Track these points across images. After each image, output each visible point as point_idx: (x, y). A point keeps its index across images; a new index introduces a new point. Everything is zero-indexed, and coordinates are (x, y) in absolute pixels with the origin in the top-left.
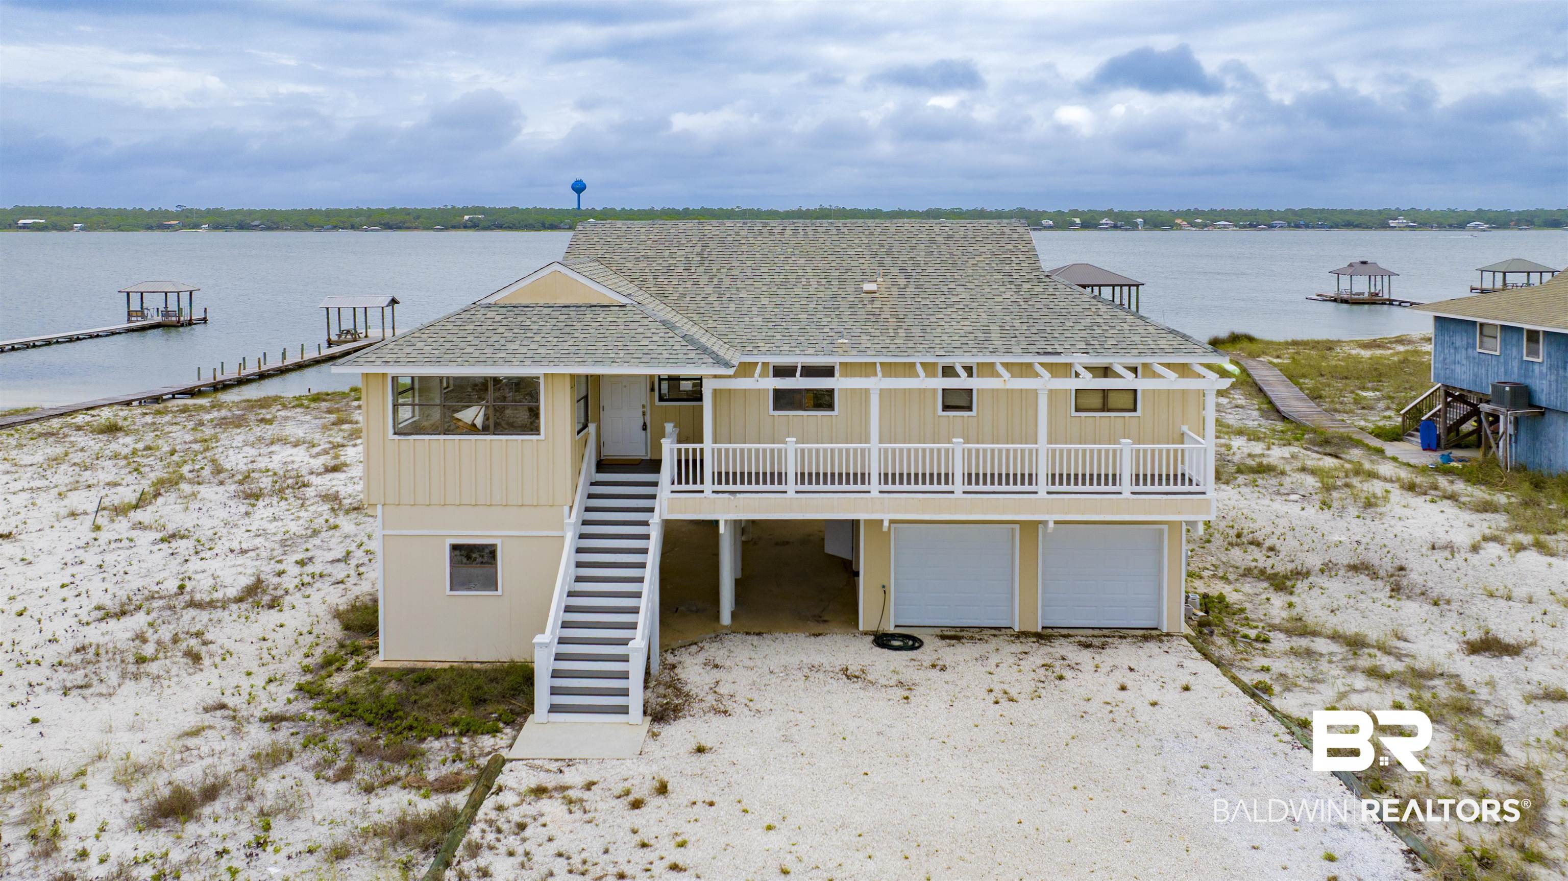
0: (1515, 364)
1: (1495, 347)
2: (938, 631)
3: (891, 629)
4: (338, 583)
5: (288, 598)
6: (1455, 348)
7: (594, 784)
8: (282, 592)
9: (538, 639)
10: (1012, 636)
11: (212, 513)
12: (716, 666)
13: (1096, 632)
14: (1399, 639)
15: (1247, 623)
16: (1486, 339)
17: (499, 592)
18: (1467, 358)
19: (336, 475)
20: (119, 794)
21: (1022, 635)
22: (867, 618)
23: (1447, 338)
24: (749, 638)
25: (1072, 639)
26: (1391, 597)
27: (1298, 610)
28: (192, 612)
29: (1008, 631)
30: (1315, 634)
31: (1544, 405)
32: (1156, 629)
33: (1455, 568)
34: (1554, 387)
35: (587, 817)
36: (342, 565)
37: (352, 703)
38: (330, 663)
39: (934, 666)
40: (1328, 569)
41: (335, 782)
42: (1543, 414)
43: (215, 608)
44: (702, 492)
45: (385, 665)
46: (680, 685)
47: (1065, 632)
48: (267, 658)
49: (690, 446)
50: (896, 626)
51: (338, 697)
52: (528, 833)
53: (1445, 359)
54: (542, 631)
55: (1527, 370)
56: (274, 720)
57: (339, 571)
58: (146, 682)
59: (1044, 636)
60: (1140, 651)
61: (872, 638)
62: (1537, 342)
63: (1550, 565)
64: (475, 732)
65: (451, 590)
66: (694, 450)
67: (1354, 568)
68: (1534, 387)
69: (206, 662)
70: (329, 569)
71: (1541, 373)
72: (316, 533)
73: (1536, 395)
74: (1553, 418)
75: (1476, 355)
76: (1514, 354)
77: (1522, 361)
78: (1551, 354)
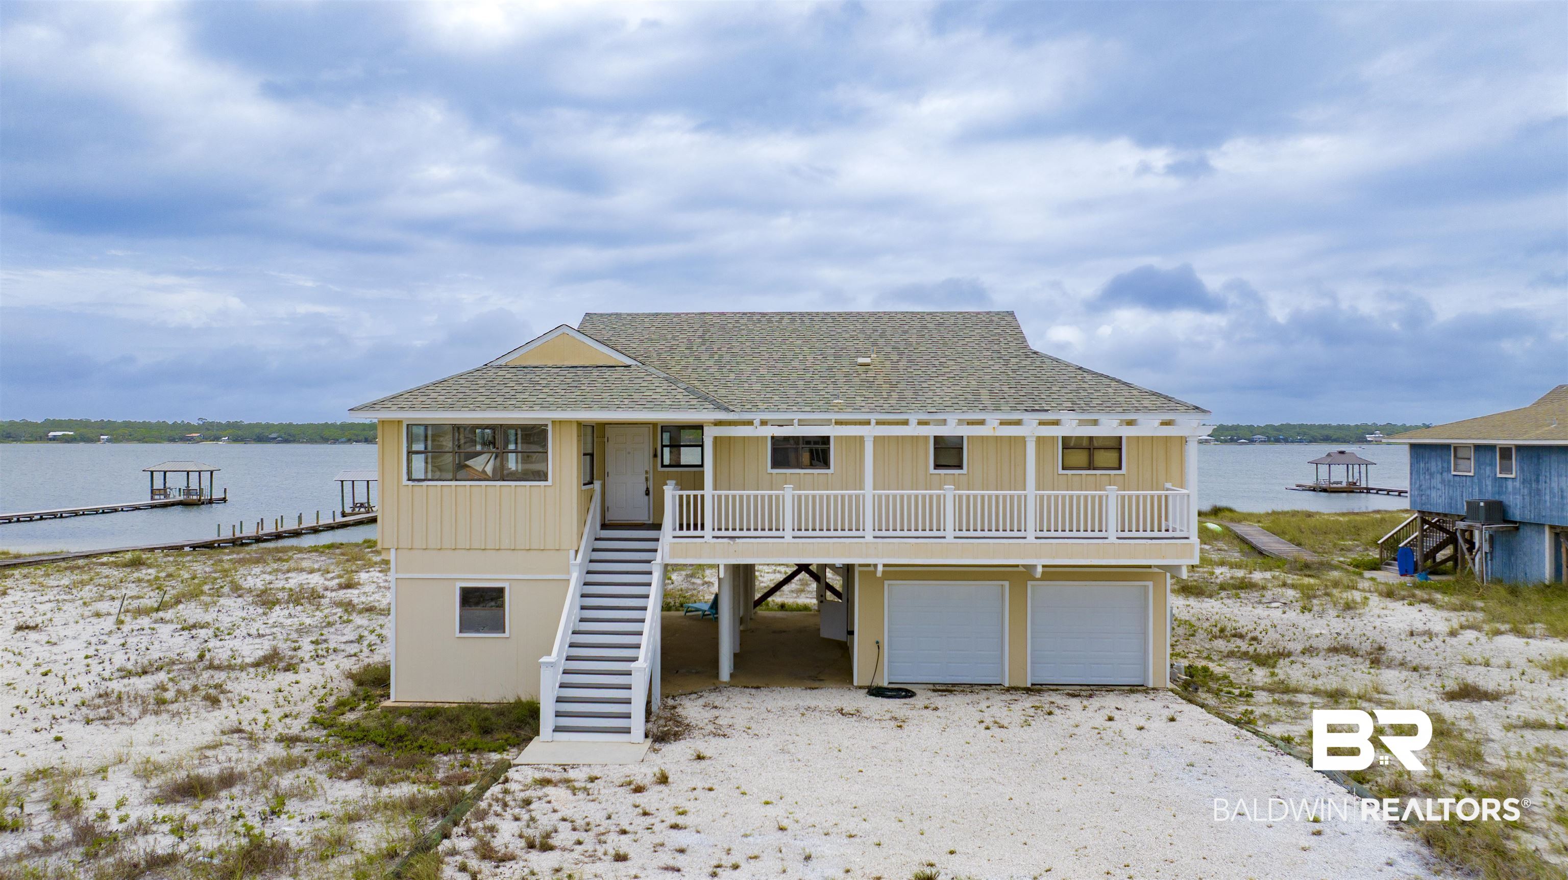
0: (1489, 482)
1: (1468, 469)
2: (931, 687)
3: (885, 685)
4: (351, 656)
5: (302, 665)
6: (1431, 474)
7: (597, 778)
8: (298, 661)
9: (544, 659)
10: (1001, 690)
11: (230, 613)
12: (716, 707)
13: (1084, 688)
14: (1379, 693)
15: (1231, 684)
16: (1460, 461)
17: (507, 634)
18: (1443, 482)
19: (349, 591)
20: (137, 785)
21: (1012, 689)
22: (861, 671)
23: (1422, 465)
24: (747, 691)
26: (1371, 668)
27: (1282, 676)
28: (211, 672)
29: (998, 687)
30: (1296, 691)
31: (1518, 519)
32: (1143, 686)
33: (1433, 647)
35: (590, 797)
36: (356, 645)
37: (364, 731)
38: (342, 705)
39: (926, 708)
40: (1309, 651)
41: (346, 780)
42: (1517, 529)
43: (233, 669)
44: (703, 537)
45: (396, 704)
46: (680, 720)
47: (1053, 688)
48: (281, 701)
49: (692, 493)
50: (890, 683)
51: (350, 728)
52: (532, 807)
53: (1420, 486)
54: (549, 654)
55: (1502, 487)
56: (290, 741)
57: (353, 649)
58: (165, 716)
59: (1034, 689)
60: (1127, 699)
61: (867, 690)
62: (1510, 457)
63: (1527, 643)
64: (482, 750)
65: (460, 632)
66: (695, 497)
67: (1334, 650)
68: (1507, 503)
69: (225, 704)
70: (343, 647)
71: (1514, 487)
72: (330, 624)
73: (1510, 513)
74: (1526, 532)
75: (1451, 478)
76: (1488, 472)
77: (1496, 479)
78: (1522, 470)
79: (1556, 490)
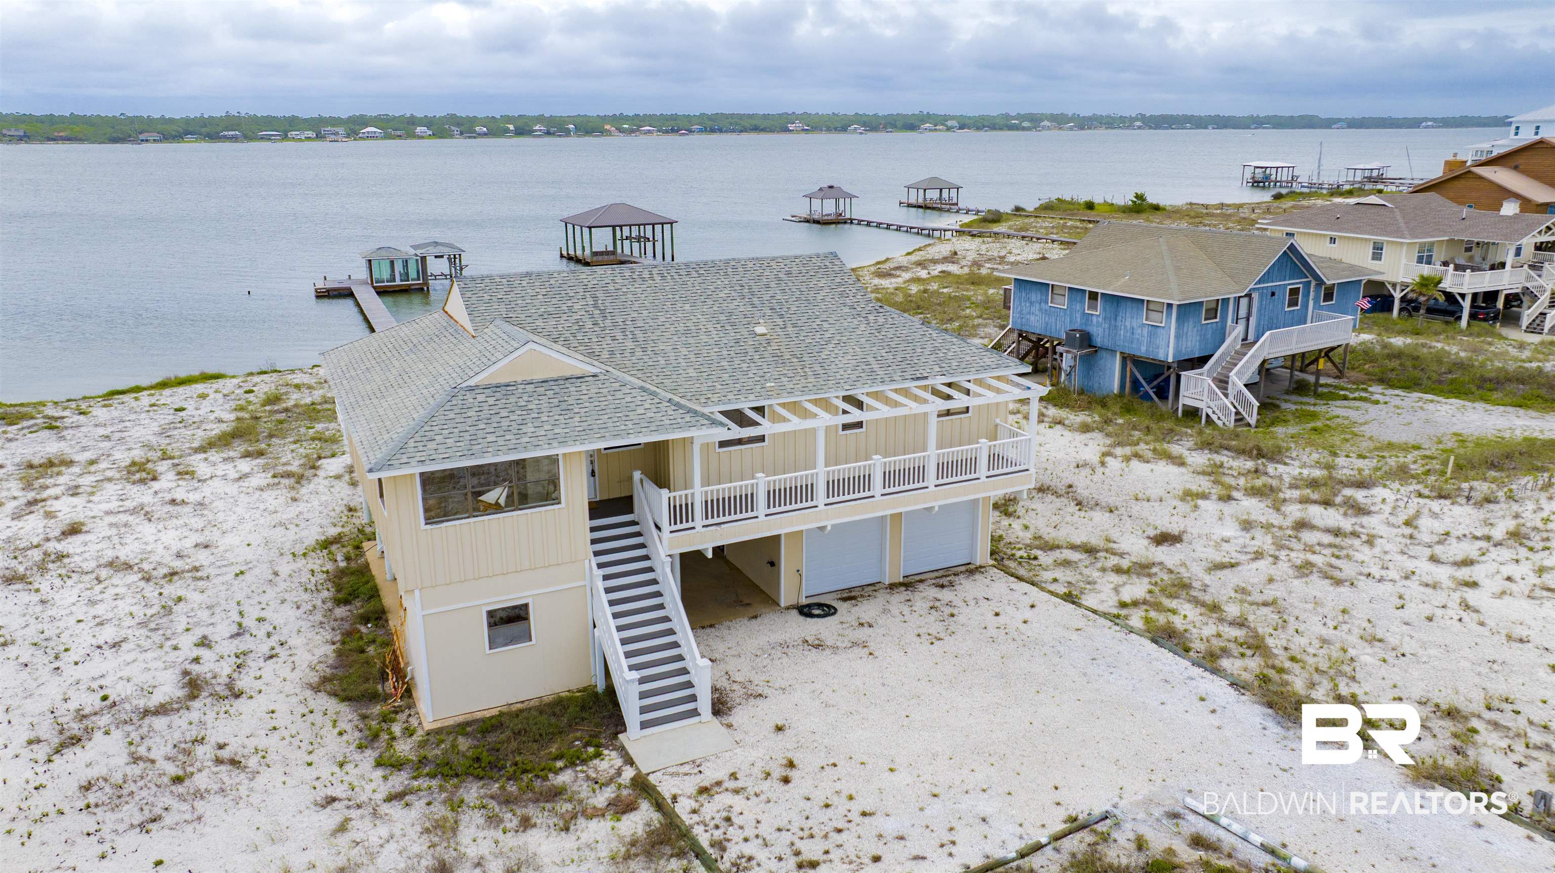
0: (1078, 315)
1: (1063, 303)
2: (835, 596)
3: (804, 601)
4: (271, 657)
5: (240, 683)
6: (1031, 303)
7: (735, 774)
8: (227, 680)
10: (887, 589)
13: (936, 574)
14: (1110, 541)
15: (1013, 546)
16: (1055, 296)
17: (533, 642)
18: (1040, 310)
21: (892, 587)
23: (1022, 295)
25: (927, 583)
26: (1080, 510)
27: (1033, 530)
28: (158, 720)
29: (881, 586)
30: (1058, 547)
31: (1099, 345)
32: (970, 564)
34: (1107, 331)
35: (762, 798)
37: (442, 764)
38: (374, 735)
39: (862, 624)
41: (526, 831)
42: (1096, 351)
44: (694, 528)
47: (917, 578)
49: (683, 493)
50: (804, 598)
51: (422, 762)
52: (737, 822)
53: (1022, 310)
55: (1087, 320)
58: (216, 798)
59: (908, 584)
61: (797, 611)
62: (1097, 299)
63: (1152, 470)
65: (490, 649)
66: (686, 496)
68: (1091, 331)
70: (241, 645)
71: (1098, 322)
72: (167, 609)
73: (1094, 338)
74: (1103, 354)
75: (1048, 308)
76: (1078, 308)
77: (1084, 313)
78: (1105, 309)
79: (1129, 327)
